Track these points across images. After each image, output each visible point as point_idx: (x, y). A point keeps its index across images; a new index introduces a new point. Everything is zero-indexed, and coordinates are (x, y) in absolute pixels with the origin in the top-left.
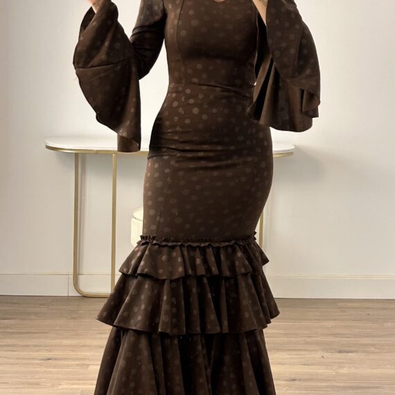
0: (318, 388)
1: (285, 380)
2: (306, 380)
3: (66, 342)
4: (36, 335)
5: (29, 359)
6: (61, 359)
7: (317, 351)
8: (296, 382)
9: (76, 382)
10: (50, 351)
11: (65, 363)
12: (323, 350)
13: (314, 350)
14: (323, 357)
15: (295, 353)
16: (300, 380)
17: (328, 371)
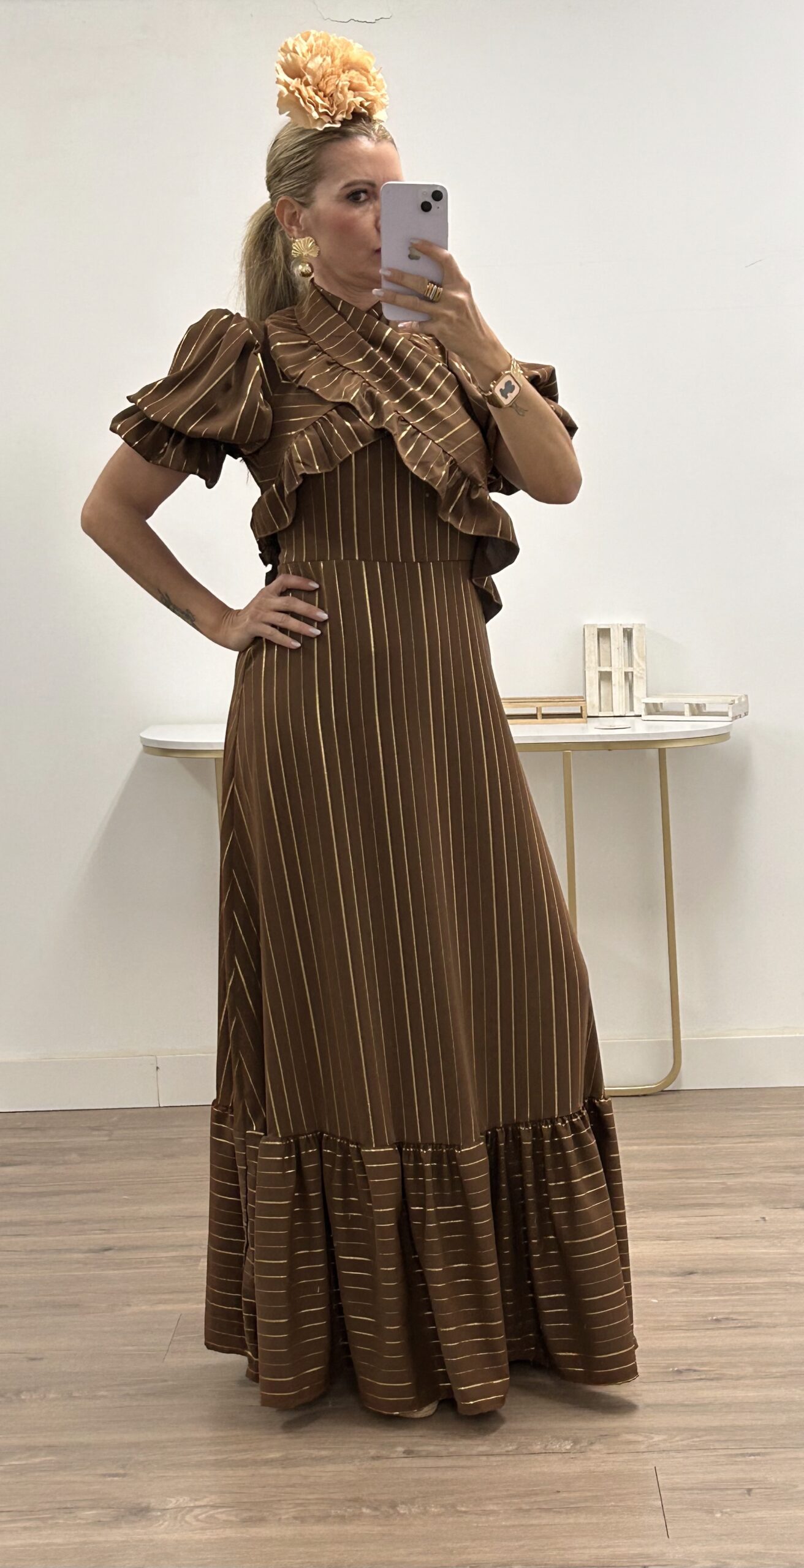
0: (747, 1288)
1: (673, 1274)
2: (720, 1272)
3: (146, 1209)
4: (79, 1197)
5: (59, 1251)
6: (137, 1248)
7: (750, 1205)
8: (695, 1278)
9: (166, 1297)
10: (108, 1231)
11: (146, 1255)
12: (764, 1203)
13: (742, 1205)
14: (764, 1219)
15: (697, 1212)
16: (705, 1273)
17: (772, 1251)
